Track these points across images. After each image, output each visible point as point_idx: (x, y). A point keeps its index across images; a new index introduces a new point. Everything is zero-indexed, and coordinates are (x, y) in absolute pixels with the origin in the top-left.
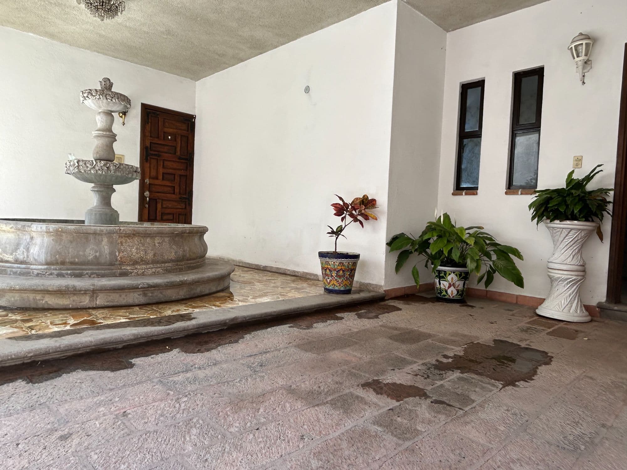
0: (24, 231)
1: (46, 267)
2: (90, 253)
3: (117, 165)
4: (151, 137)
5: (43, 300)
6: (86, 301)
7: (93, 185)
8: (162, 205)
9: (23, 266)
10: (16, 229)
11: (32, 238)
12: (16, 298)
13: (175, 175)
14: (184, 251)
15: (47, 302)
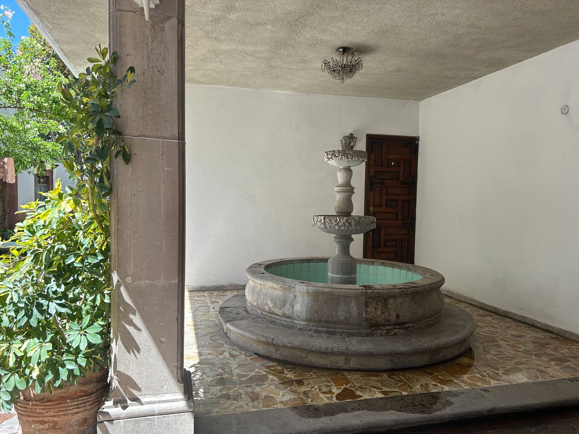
0: (290, 291)
1: (306, 323)
2: (341, 314)
3: (357, 219)
4: (375, 166)
5: (307, 358)
6: (340, 362)
7: (334, 235)
8: (385, 232)
9: (289, 320)
10: (284, 289)
11: (295, 296)
12: (287, 353)
13: (397, 200)
14: (424, 310)
15: (310, 360)
